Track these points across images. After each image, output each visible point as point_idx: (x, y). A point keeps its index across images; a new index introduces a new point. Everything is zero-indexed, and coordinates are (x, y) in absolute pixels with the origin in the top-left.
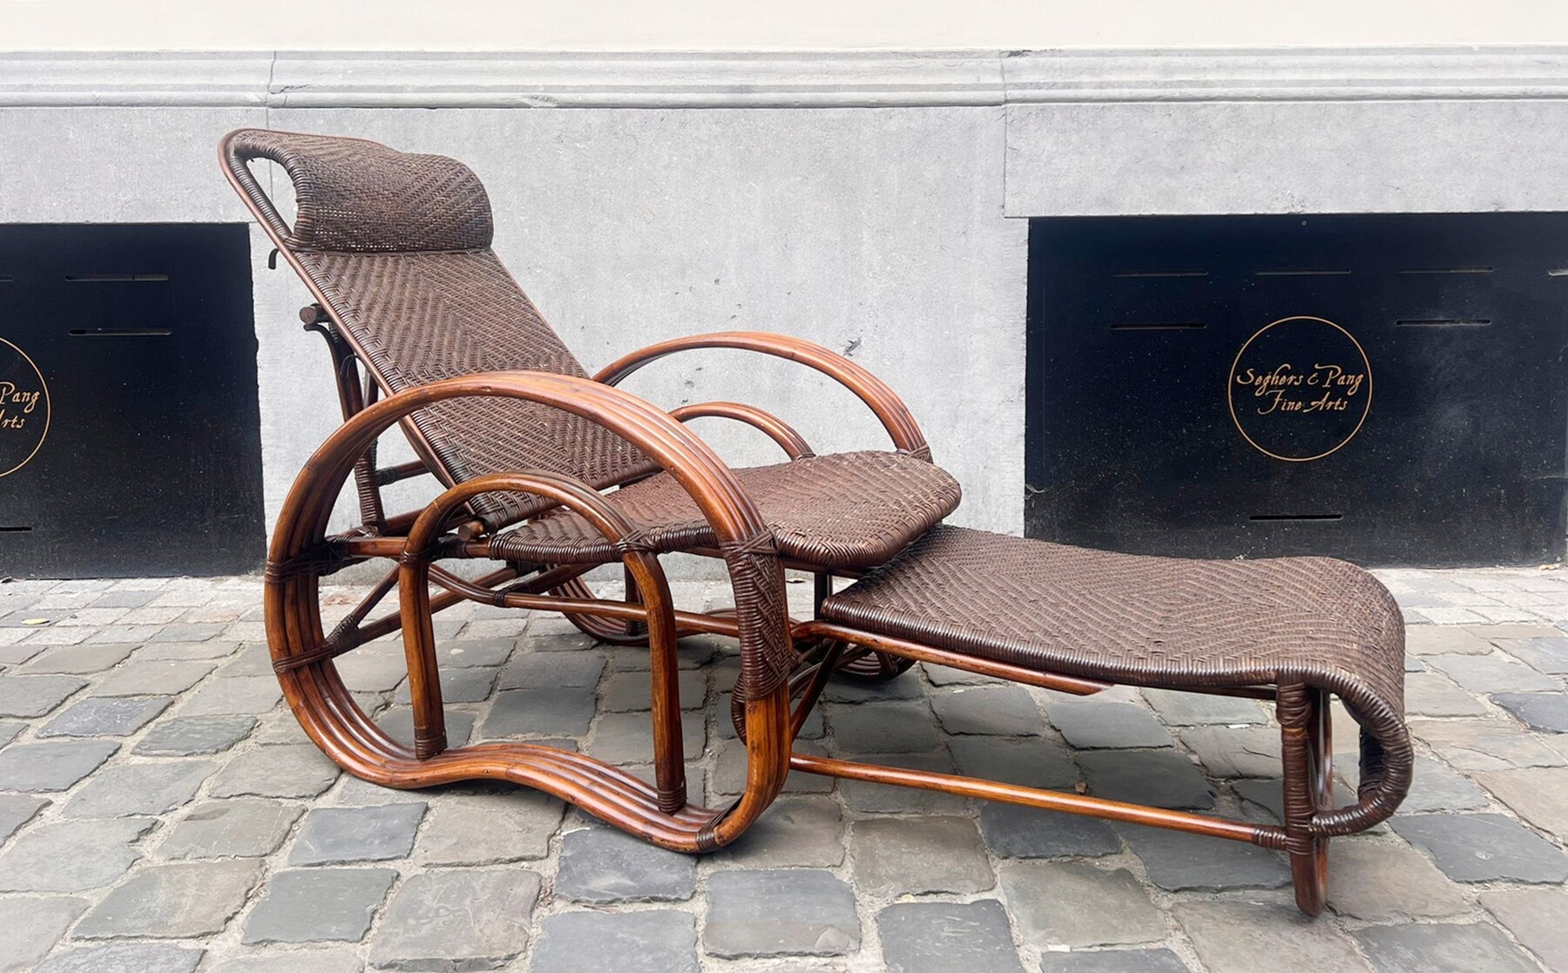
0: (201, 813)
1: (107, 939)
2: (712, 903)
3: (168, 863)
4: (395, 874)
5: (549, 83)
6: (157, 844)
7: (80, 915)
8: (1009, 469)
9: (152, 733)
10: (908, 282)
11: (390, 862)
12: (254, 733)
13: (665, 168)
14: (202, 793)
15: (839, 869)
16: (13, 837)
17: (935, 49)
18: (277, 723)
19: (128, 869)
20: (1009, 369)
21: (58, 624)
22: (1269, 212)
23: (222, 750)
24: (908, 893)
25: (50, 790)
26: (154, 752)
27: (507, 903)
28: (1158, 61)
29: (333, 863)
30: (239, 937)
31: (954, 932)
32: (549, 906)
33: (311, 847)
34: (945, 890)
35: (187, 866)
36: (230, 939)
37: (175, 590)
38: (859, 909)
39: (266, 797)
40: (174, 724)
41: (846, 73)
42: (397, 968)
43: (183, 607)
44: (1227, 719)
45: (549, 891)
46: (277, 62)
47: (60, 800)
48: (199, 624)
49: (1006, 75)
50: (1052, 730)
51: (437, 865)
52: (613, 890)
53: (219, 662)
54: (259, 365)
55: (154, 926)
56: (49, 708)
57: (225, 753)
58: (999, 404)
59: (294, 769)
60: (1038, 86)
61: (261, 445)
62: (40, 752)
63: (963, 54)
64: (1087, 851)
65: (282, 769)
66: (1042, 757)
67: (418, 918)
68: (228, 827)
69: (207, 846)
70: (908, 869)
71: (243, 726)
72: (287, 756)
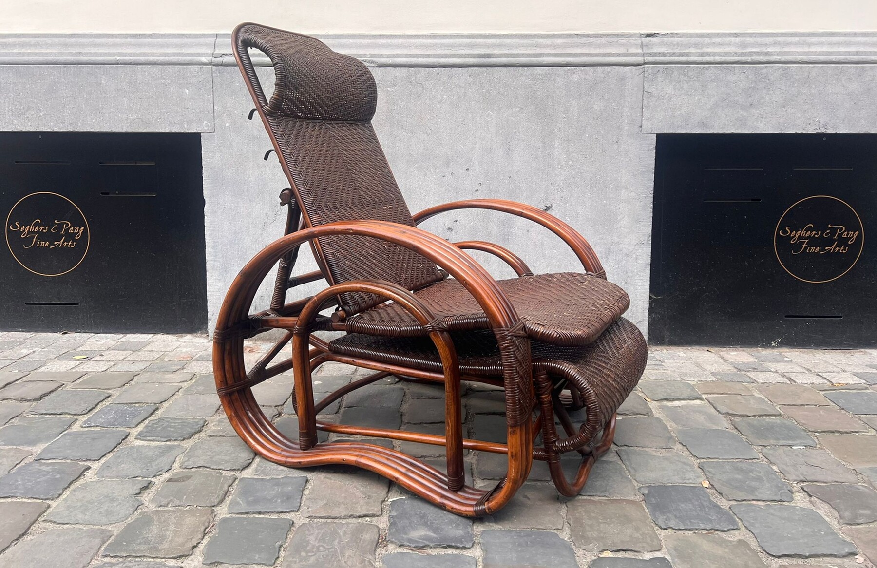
0: (176, 477)
1: (123, 557)
2: (485, 551)
3: (157, 509)
4: (292, 522)
5: (373, 53)
6: (151, 496)
7: (107, 541)
8: (640, 284)
9: (146, 427)
10: (582, 171)
11: (288, 514)
12: (204, 429)
13: (439, 102)
14: (176, 465)
15: (561, 531)
16: (68, 489)
17: (601, 32)
18: (217, 423)
19: (134, 511)
20: (642, 224)
21: (93, 359)
22: (804, 132)
23: (187, 439)
24: (607, 550)
25: (89, 460)
26: (148, 438)
27: (360, 544)
28: (738, 39)
29: (254, 513)
30: (201, 559)
32: (385, 548)
33: (241, 502)
34: (631, 549)
35: (169, 511)
36: (195, 560)
37: (157, 341)
38: (577, 558)
39: (213, 469)
40: (159, 422)
41: (547, 46)
43: (161, 351)
44: (791, 442)
45: (384, 537)
46: (218, 40)
47: (95, 466)
48: (171, 362)
49: (644, 48)
50: (680, 445)
51: (316, 517)
52: (423, 539)
53: (185, 385)
54: (205, 214)
55: (150, 549)
56: (88, 409)
57: (188, 440)
58: (635, 245)
59: (229, 452)
60: (664, 54)
61: (206, 260)
62: (84, 436)
63: (617, 35)
64: (717, 527)
65: (221, 452)
66: (677, 463)
67: (307, 552)
68: (192, 487)
69: (180, 499)
70: (604, 533)
71: (198, 425)
72: (224, 444)
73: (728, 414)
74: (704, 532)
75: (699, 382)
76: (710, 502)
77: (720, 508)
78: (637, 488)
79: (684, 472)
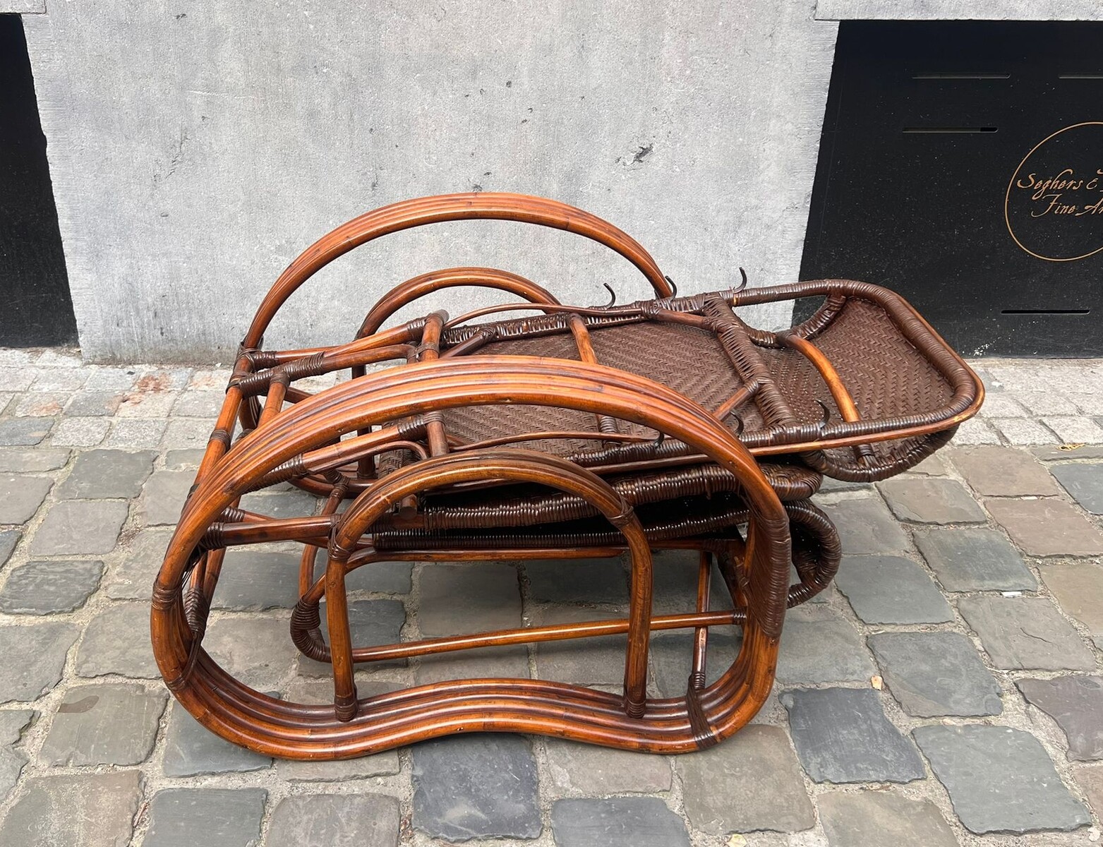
0: (72, 702)
2: (561, 845)
3: (52, 772)
4: (264, 795)
6: (39, 743)
9: (9, 584)
10: (707, 87)
11: (257, 776)
12: (104, 583)
14: (69, 670)
15: (669, 793)
18: (122, 569)
19: (17, 780)
20: (799, 176)
23: (78, 608)
24: (736, 830)
26: (16, 610)
32: (411, 841)
33: (181, 752)
34: (770, 827)
35: (72, 779)
39: (128, 678)
40: (28, 572)
44: (1001, 584)
45: (408, 822)
48: (28, 419)
50: (840, 596)
51: (300, 781)
52: (468, 826)
53: (56, 476)
54: (49, 162)
57: (80, 610)
58: (784, 211)
64: (895, 775)
65: (138, 638)
66: (836, 637)
68: (101, 724)
69: (85, 751)
70: (733, 798)
71: (92, 576)
72: (139, 620)
73: (909, 520)
76: (886, 723)
77: (897, 734)
78: (777, 694)
79: (845, 658)
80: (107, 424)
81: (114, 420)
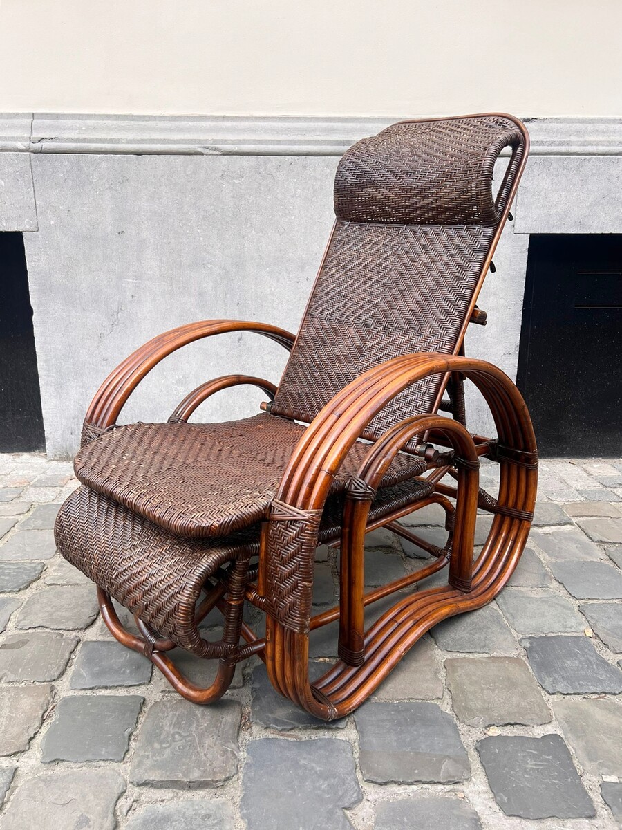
0: (10, 643)
2: (361, 732)
4: (142, 700)
5: (215, 138)
11: (138, 688)
12: (43, 576)
13: (293, 197)
14: (11, 625)
15: (441, 701)
18: (57, 568)
20: (510, 333)
23: (24, 589)
24: (493, 726)
27: (221, 729)
29: (100, 687)
30: (39, 755)
31: (536, 765)
32: (249, 730)
33: (84, 674)
34: (519, 722)
35: (2, 689)
36: (33, 757)
38: (462, 737)
39: (53, 630)
42: (149, 786)
45: (248, 718)
46: (35, 121)
48: (6, 489)
50: (557, 583)
51: (170, 691)
52: (291, 721)
53: (22, 518)
54: (34, 325)
57: (25, 592)
58: (502, 356)
59: (70, 606)
61: (38, 375)
64: (608, 689)
65: (62, 606)
66: (557, 606)
67: (161, 743)
68: (28, 656)
69: (14, 672)
70: (489, 703)
71: (36, 570)
72: (65, 596)
73: (601, 541)
74: (595, 696)
75: (566, 503)
76: (598, 657)
77: (608, 664)
78: (517, 639)
79: (564, 618)
80: (59, 491)
81: (63, 489)
